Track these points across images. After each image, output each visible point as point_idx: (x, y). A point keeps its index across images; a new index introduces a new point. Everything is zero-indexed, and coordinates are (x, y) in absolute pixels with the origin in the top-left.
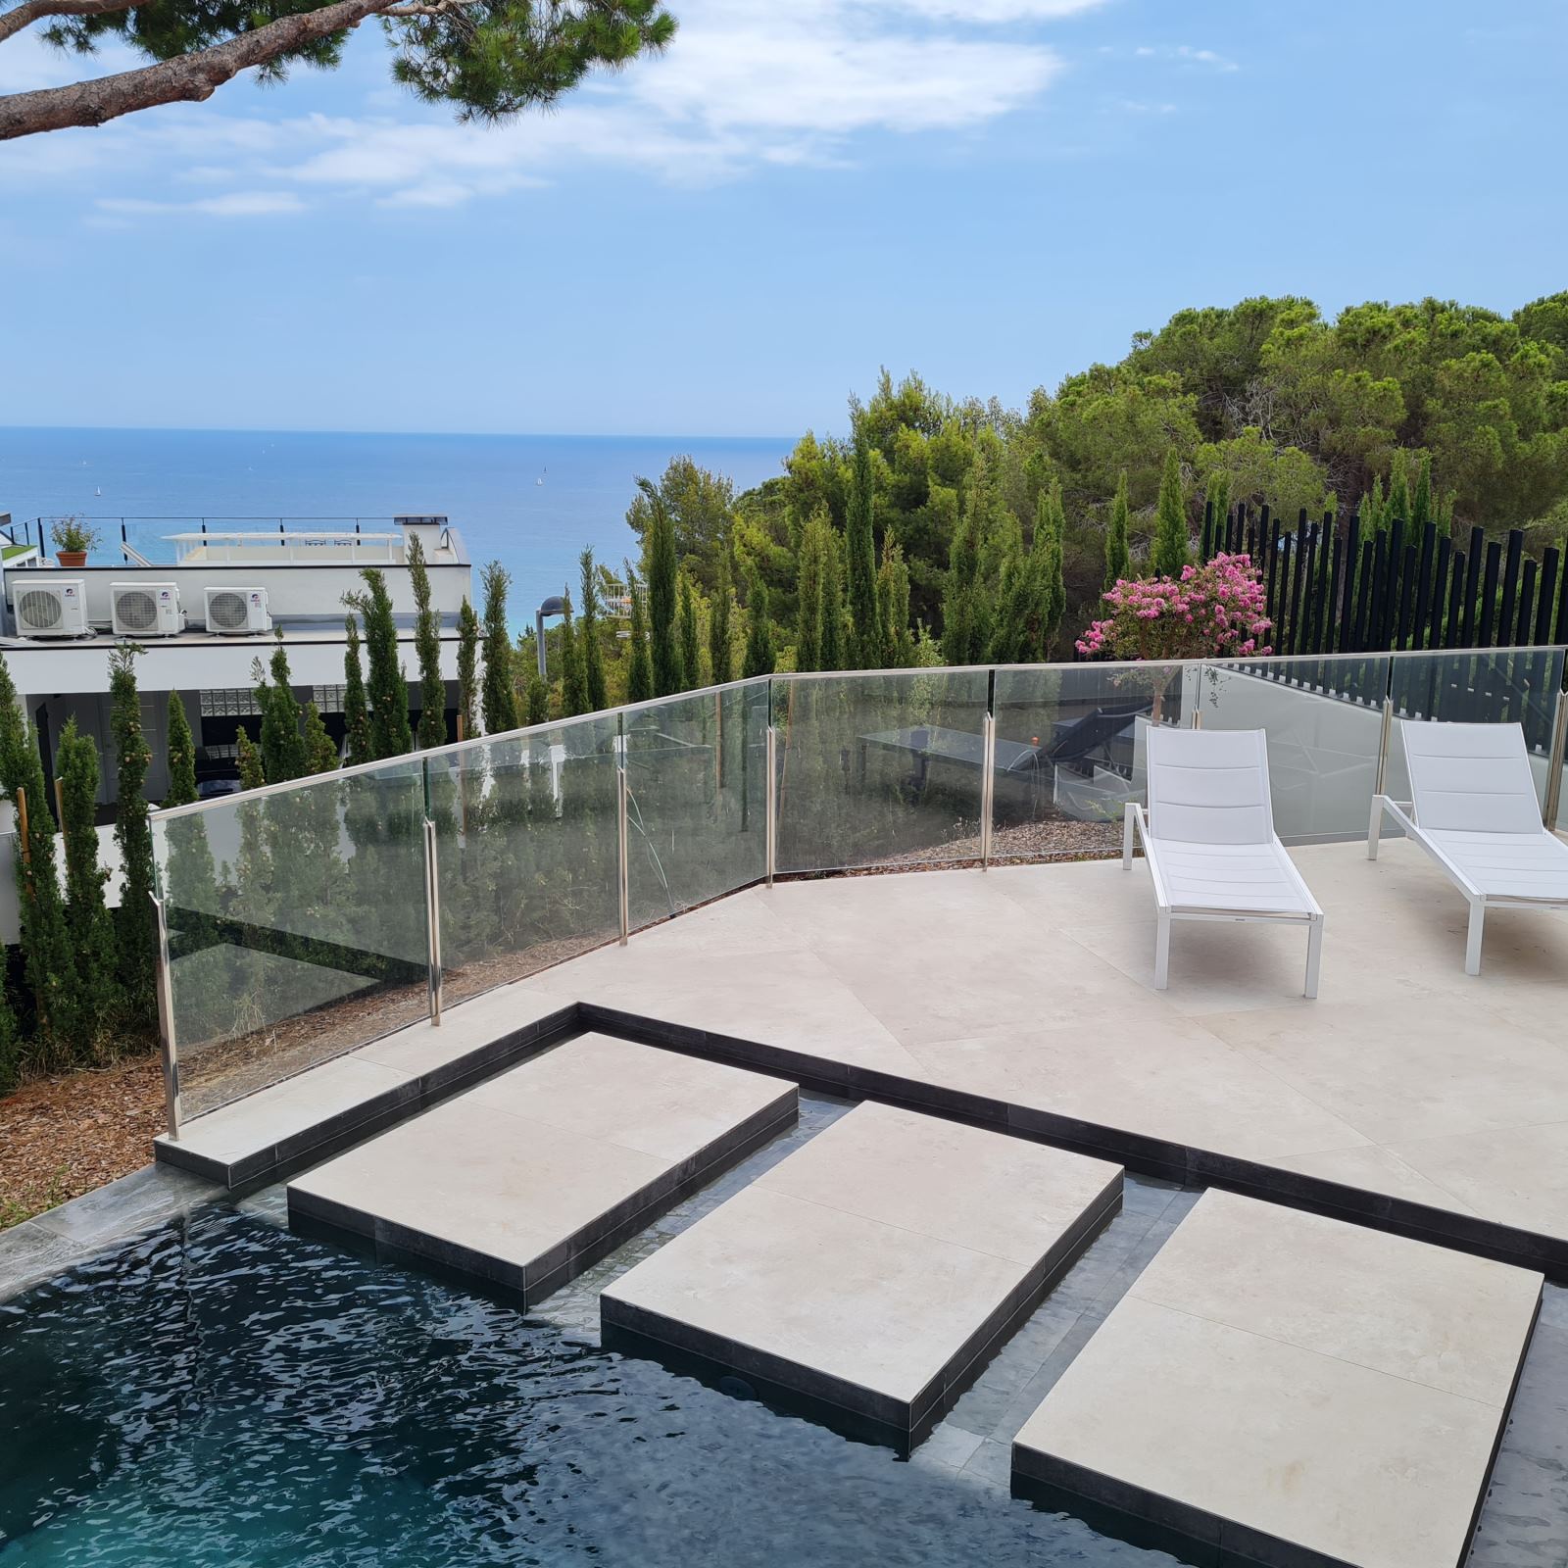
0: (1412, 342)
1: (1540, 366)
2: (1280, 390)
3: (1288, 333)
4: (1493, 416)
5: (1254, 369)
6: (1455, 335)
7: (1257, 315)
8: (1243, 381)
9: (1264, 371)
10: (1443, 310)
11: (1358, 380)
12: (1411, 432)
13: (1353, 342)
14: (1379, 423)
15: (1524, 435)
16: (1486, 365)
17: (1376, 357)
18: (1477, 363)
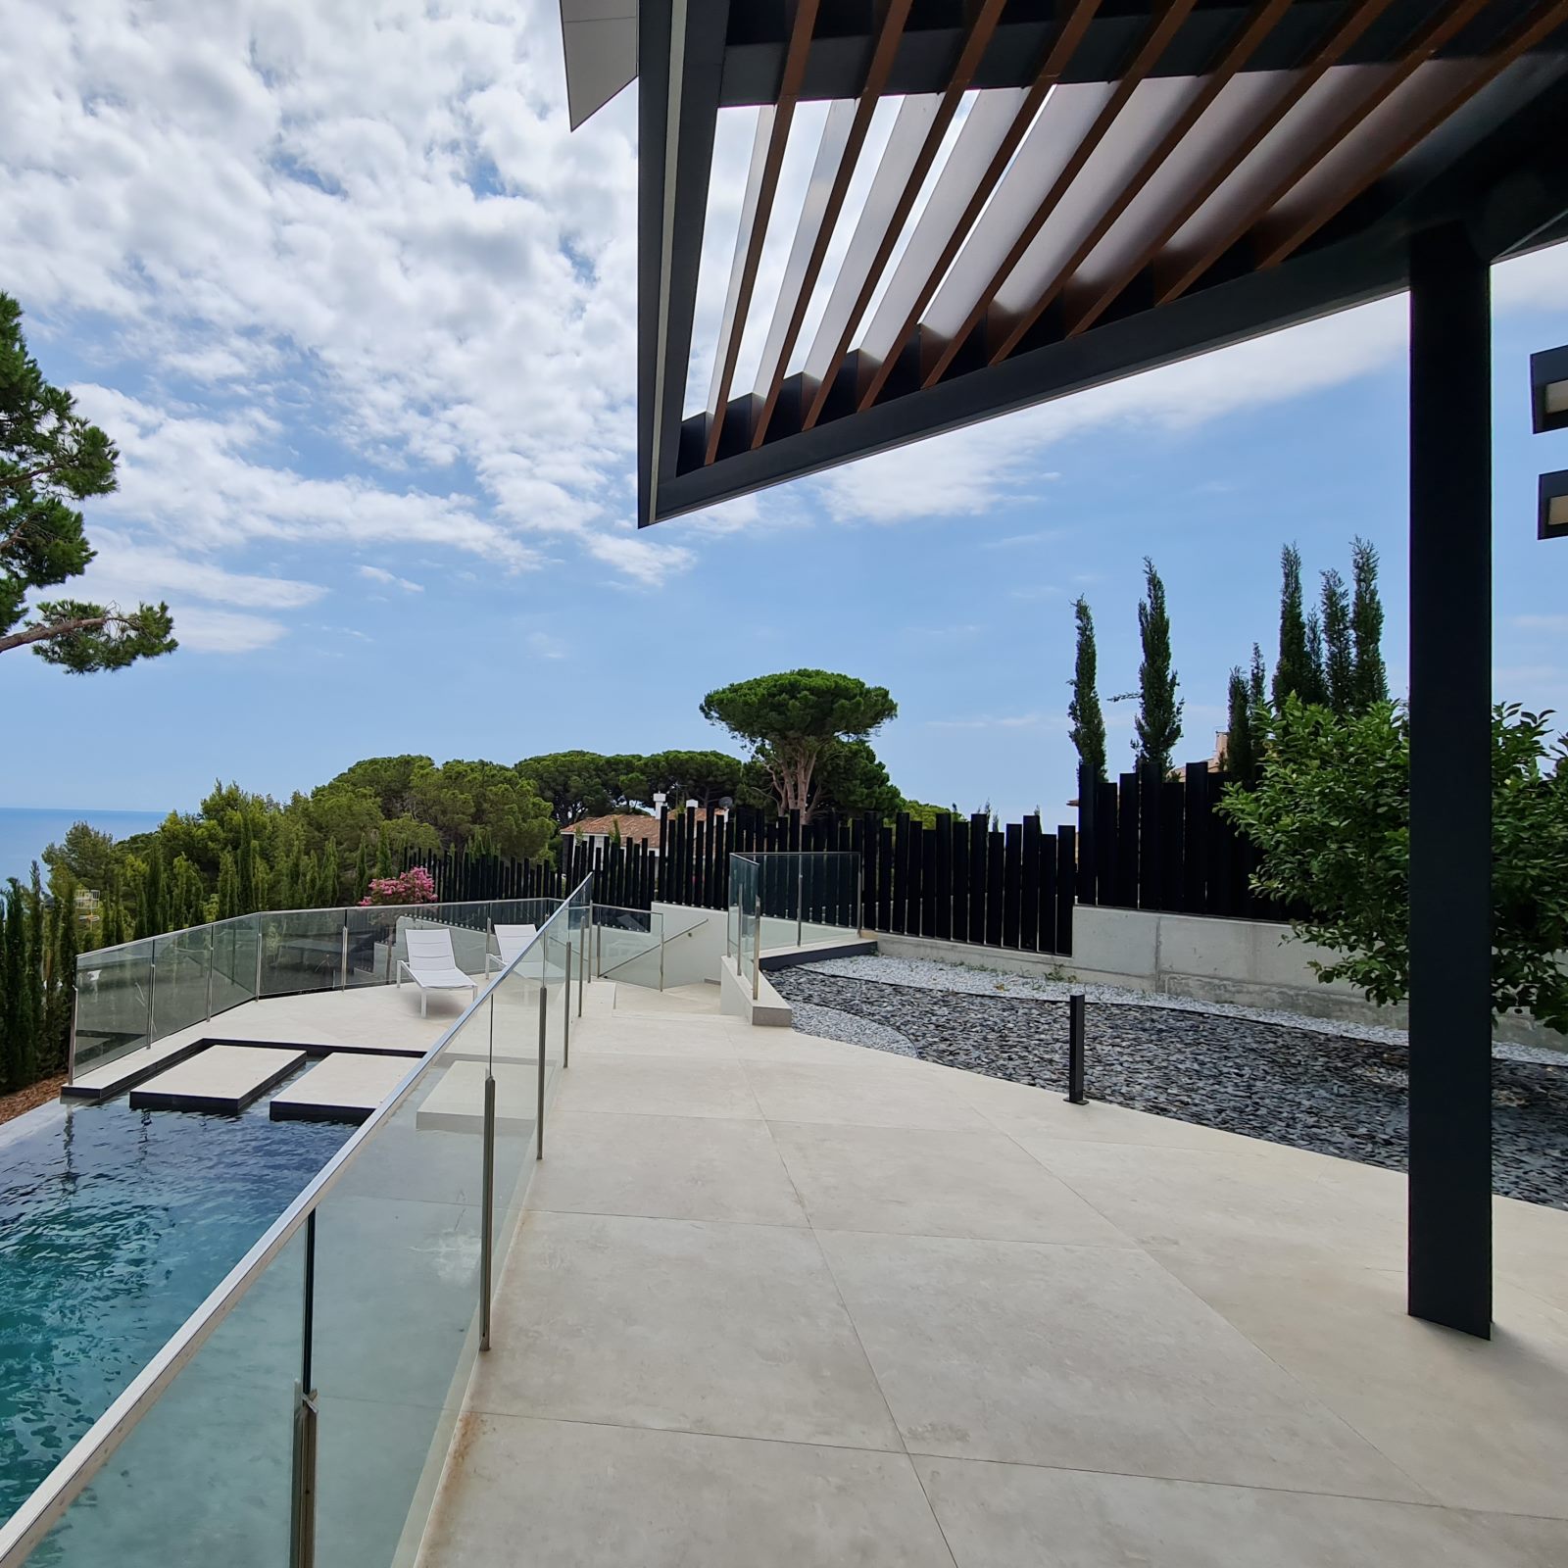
0: (475, 778)
1: (528, 791)
2: (419, 796)
3: (422, 772)
4: (511, 812)
5: (406, 786)
6: (493, 776)
7: (406, 762)
8: (401, 792)
9: (411, 788)
10: (487, 765)
11: (454, 794)
12: (478, 817)
13: (450, 777)
14: (463, 813)
15: (524, 821)
16: (506, 790)
17: (460, 784)
18: (503, 789)
